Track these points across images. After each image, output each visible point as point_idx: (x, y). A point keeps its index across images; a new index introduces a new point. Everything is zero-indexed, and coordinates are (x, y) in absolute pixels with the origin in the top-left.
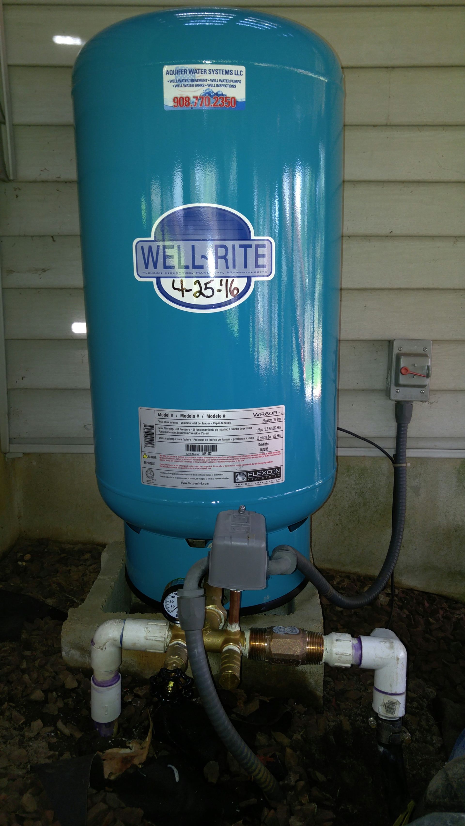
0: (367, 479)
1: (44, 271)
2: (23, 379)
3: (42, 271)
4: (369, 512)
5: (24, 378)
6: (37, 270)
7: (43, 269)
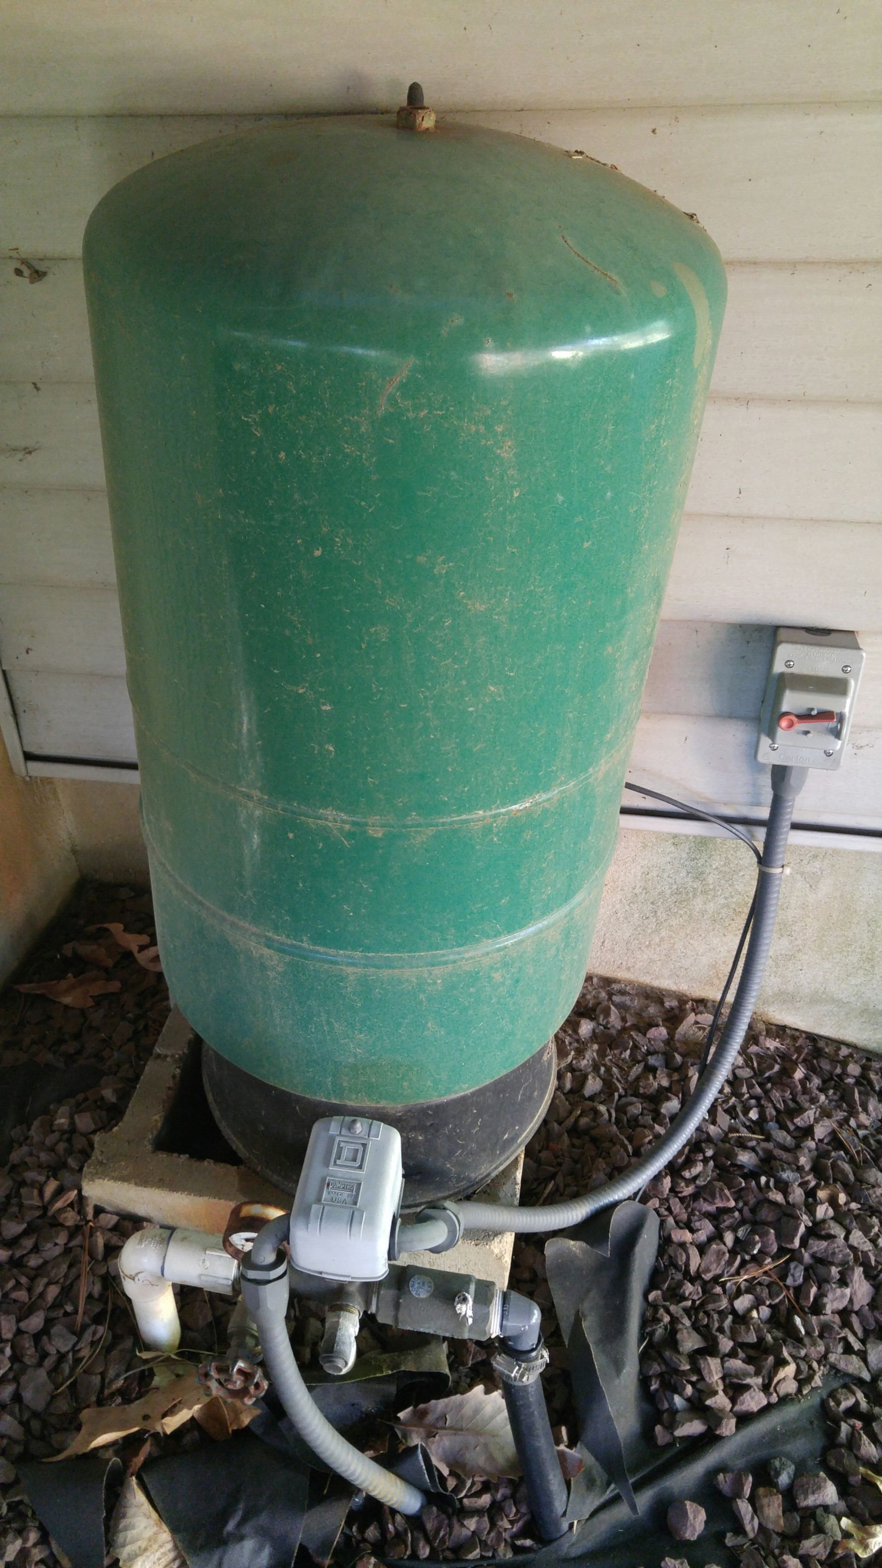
0: (713, 853)
1: (27, 453)
2: (27, 652)
3: (24, 452)
4: (712, 904)
5: (30, 652)
6: (14, 450)
7: (25, 449)
